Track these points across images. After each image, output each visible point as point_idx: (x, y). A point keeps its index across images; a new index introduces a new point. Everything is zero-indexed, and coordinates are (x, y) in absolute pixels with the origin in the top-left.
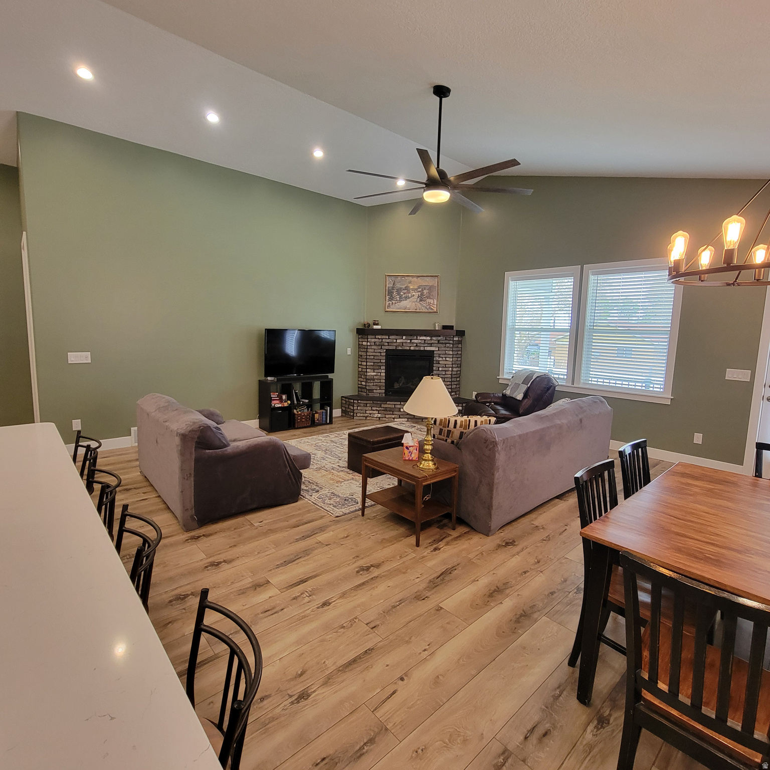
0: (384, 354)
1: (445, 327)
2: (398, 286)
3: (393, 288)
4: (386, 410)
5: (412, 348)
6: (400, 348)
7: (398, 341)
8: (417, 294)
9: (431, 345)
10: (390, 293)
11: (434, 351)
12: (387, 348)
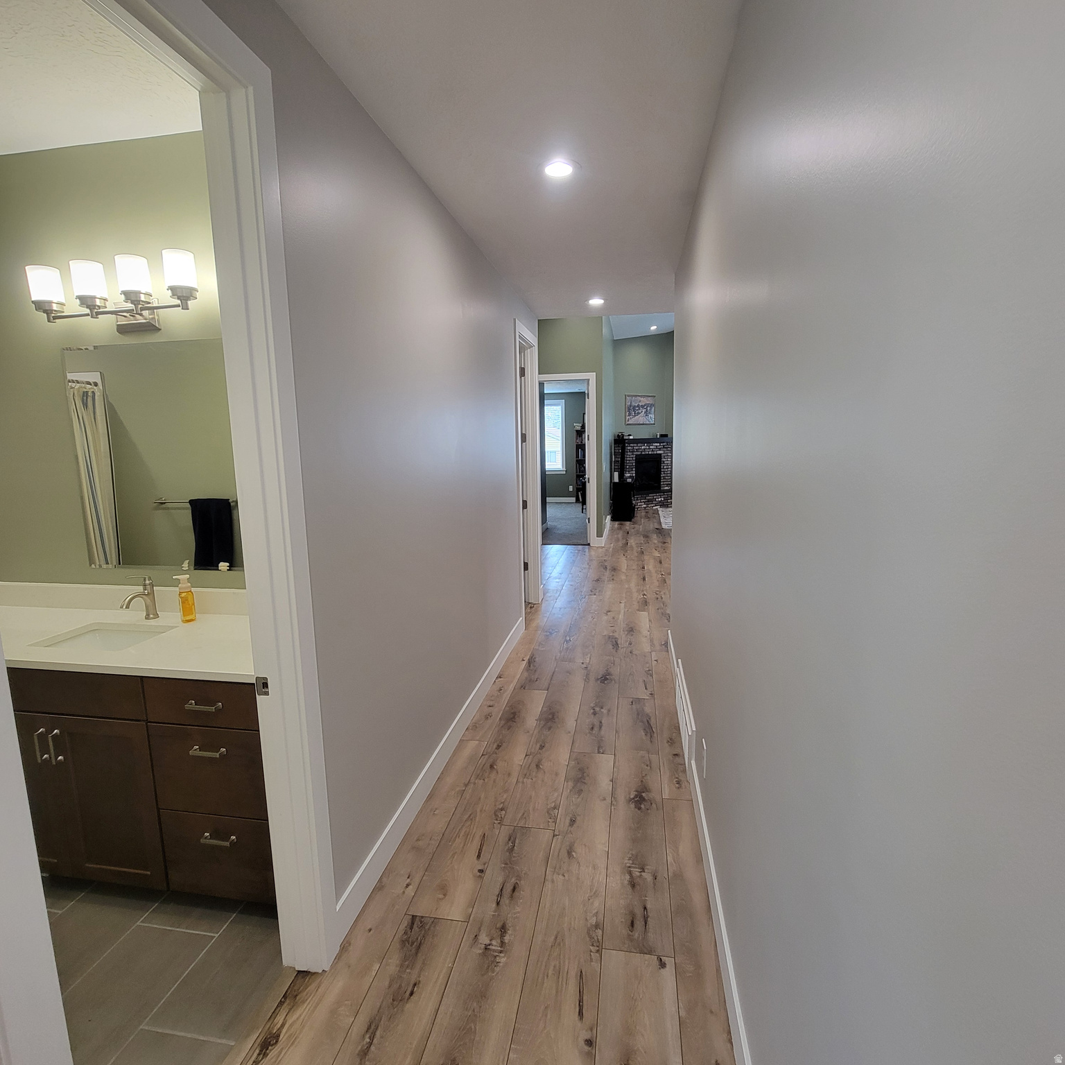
0: (634, 459)
1: (662, 436)
2: (633, 404)
3: (630, 406)
4: (648, 501)
5: (650, 453)
6: (643, 453)
7: (643, 448)
8: (644, 410)
9: (660, 449)
10: (629, 409)
11: (661, 454)
12: (636, 453)
